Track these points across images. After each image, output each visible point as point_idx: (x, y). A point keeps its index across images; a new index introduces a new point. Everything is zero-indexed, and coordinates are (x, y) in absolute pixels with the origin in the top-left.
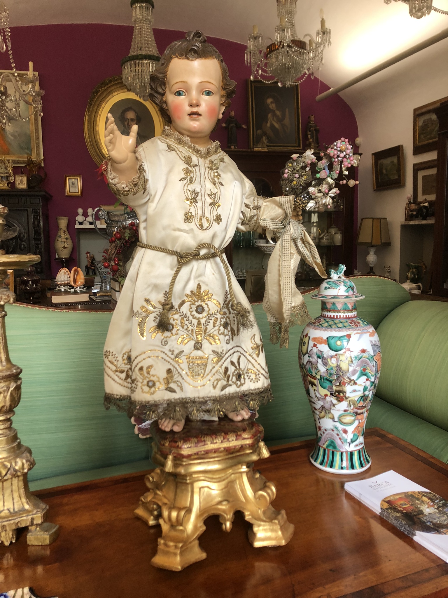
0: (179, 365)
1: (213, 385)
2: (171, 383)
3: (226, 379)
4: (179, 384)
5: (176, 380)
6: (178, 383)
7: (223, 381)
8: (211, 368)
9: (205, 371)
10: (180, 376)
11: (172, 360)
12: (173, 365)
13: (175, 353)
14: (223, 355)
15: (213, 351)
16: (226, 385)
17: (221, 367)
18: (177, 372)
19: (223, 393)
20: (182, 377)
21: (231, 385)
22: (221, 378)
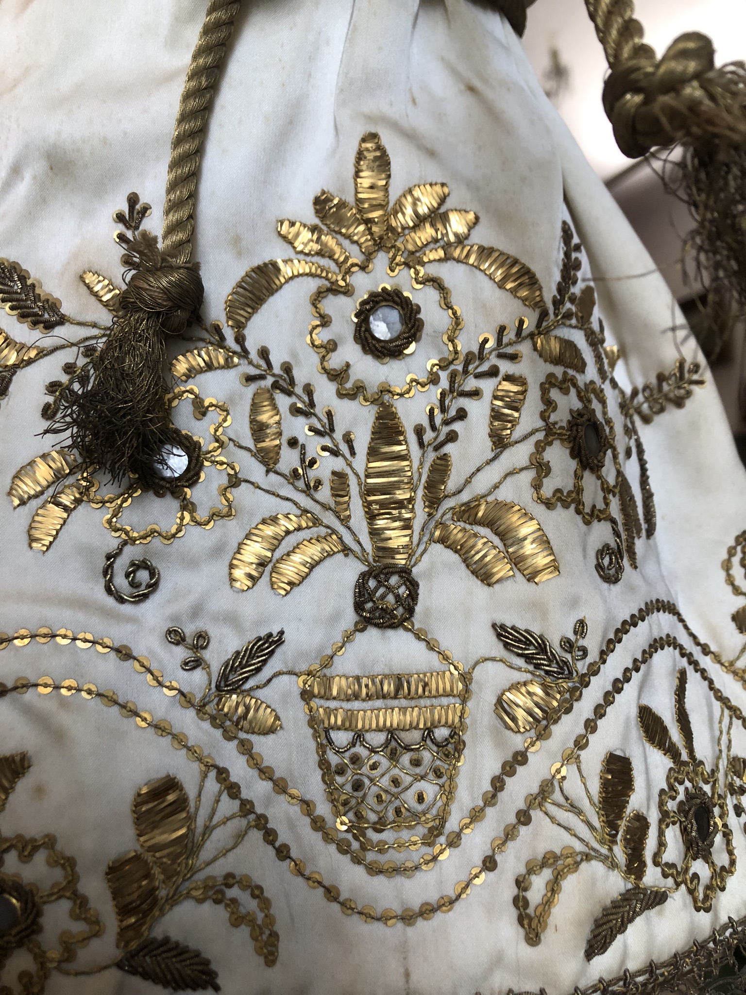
6: (231, 893)
12: (194, 753)
13: (217, 656)
19: (603, 966)
22: (579, 847)
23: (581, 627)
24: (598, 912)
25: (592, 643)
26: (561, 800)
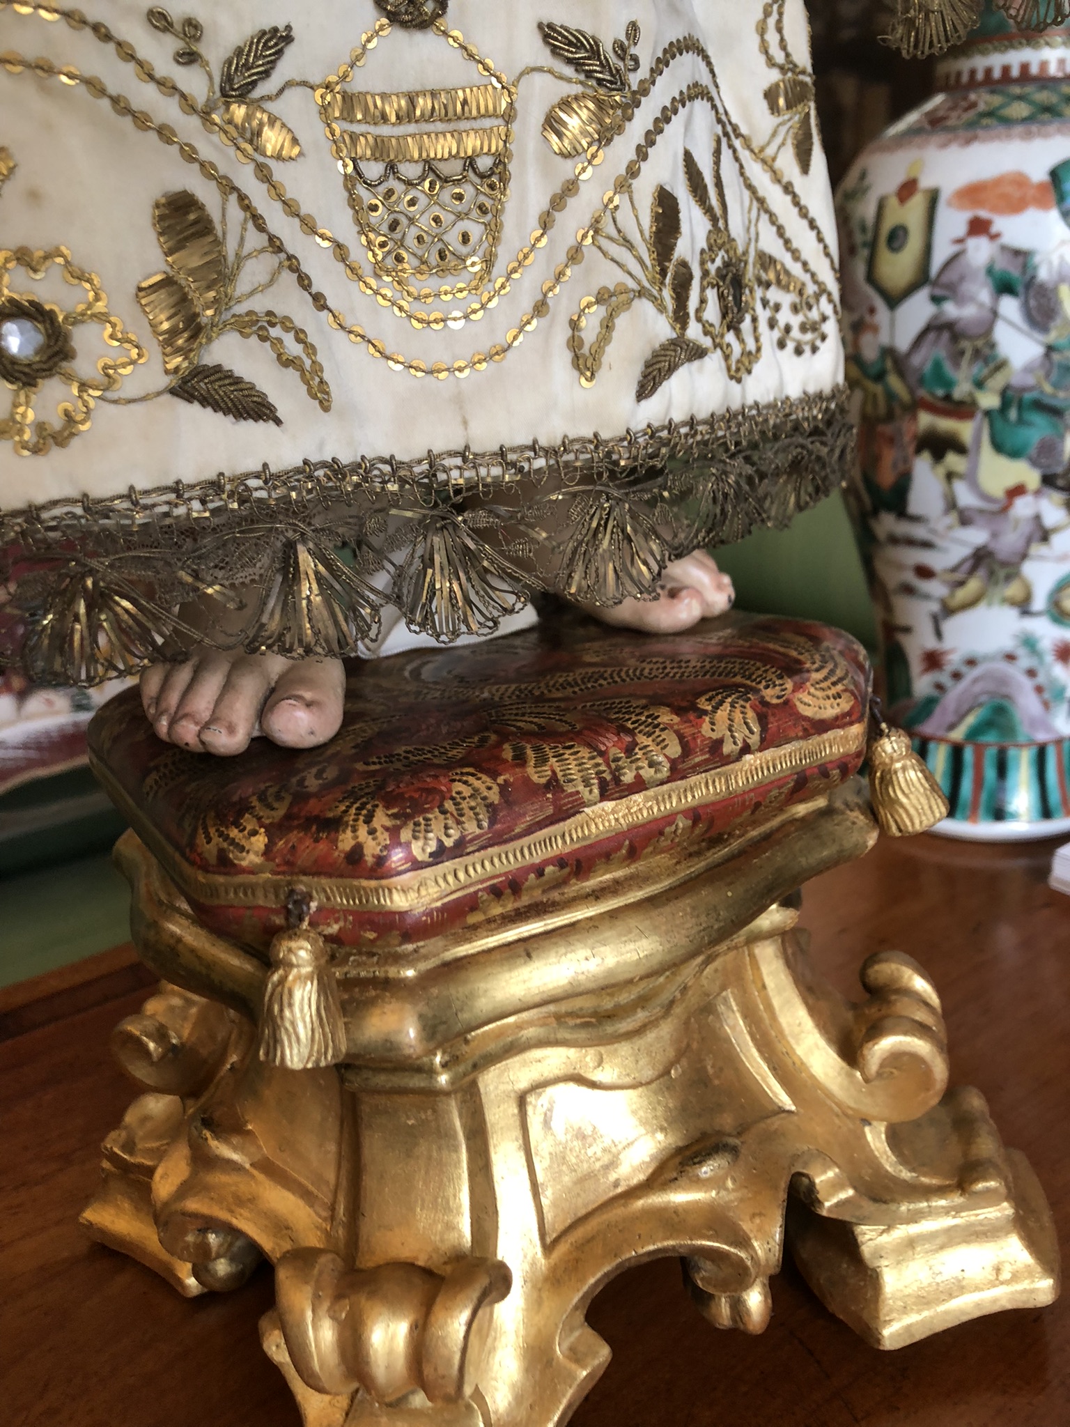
0: (263, 174)
1: (574, 344)
2: (219, 327)
3: (667, 294)
4: (293, 348)
5: (259, 304)
6: (275, 332)
7: (645, 307)
8: (538, 201)
9: (494, 231)
10: (288, 278)
11: (195, 121)
12: (207, 169)
13: (217, 51)
14: (634, 80)
15: (549, 33)
16: (673, 343)
17: (623, 185)
18: (255, 240)
19: (652, 411)
20: (304, 281)
21: (698, 353)
22: (632, 284)
23: (633, 30)
24: (648, 354)
25: (646, 52)
26: (614, 233)
